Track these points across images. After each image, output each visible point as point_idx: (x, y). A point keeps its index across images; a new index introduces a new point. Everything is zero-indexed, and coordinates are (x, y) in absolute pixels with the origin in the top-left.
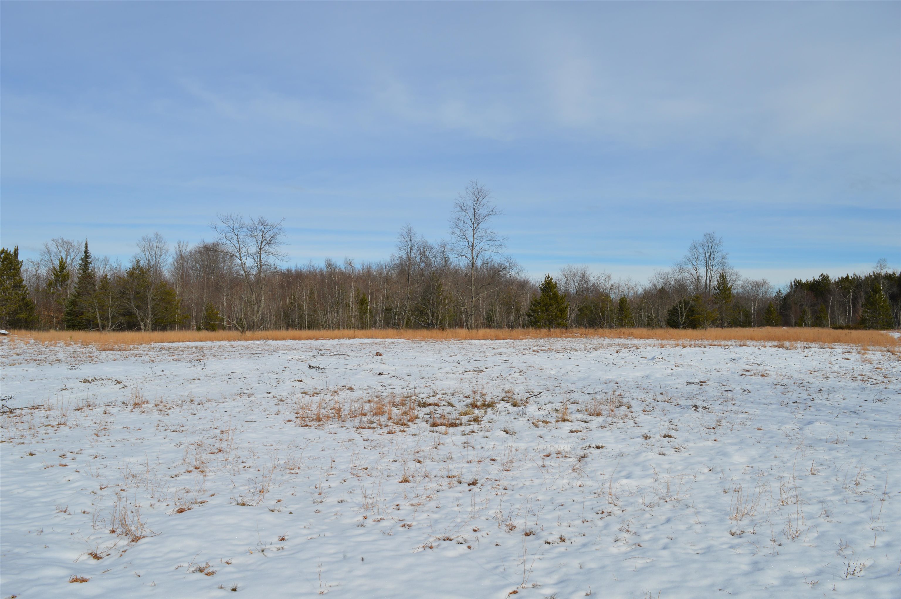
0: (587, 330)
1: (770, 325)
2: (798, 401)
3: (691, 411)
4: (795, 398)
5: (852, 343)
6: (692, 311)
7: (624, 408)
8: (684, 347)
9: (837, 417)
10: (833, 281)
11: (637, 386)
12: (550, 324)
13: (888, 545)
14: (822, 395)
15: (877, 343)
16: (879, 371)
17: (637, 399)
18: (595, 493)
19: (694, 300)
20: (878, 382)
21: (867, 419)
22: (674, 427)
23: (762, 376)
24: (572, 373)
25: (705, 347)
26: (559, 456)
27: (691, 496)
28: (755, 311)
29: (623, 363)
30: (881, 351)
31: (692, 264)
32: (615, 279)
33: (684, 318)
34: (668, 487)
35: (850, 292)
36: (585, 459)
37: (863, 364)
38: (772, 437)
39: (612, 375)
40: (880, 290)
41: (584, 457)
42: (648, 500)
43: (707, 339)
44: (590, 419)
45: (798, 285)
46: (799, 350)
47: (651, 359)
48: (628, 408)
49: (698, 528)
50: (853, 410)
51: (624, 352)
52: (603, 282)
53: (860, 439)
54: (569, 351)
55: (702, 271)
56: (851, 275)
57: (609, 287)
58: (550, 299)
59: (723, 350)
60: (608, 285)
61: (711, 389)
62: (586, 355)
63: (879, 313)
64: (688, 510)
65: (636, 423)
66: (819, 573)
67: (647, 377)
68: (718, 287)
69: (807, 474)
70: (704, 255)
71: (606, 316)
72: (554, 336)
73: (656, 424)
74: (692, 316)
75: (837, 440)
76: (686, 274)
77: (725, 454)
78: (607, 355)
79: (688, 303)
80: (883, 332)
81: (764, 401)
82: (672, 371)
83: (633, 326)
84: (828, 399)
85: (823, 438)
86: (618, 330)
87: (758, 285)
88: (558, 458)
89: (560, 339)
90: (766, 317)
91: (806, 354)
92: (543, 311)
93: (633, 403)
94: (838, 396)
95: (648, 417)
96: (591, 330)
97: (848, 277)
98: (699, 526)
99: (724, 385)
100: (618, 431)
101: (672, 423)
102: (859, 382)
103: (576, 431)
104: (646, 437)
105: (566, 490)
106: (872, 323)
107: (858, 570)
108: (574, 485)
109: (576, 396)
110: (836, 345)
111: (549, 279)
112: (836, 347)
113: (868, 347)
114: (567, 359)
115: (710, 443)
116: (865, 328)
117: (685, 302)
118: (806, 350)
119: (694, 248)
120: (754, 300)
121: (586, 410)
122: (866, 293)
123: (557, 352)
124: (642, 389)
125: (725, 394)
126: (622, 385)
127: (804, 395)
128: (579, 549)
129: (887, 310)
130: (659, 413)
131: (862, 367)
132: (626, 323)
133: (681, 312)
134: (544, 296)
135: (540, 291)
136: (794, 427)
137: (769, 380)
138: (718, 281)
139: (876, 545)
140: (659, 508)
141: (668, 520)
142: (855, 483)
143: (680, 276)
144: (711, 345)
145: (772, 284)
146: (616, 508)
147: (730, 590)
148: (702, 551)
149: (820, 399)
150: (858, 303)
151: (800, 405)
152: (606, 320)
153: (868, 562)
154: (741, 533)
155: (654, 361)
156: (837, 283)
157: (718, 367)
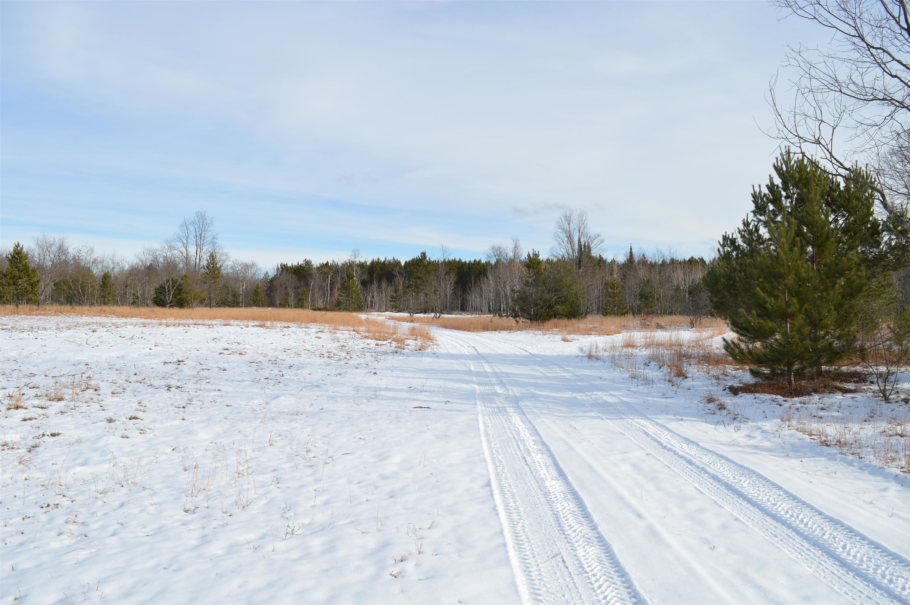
0: (63, 307)
1: (256, 306)
2: (270, 378)
3: (164, 391)
4: (267, 375)
5: (325, 323)
6: (179, 290)
7: (90, 391)
8: (168, 326)
9: (301, 390)
10: (315, 266)
11: (110, 367)
12: (18, 299)
13: (326, 503)
14: (291, 371)
15: (346, 323)
16: (344, 348)
17: (107, 381)
18: (43, 486)
19: (182, 279)
20: (341, 358)
21: (326, 391)
22: (142, 408)
23: (240, 354)
24: (37, 354)
25: (189, 326)
26: (5, 448)
27: (149, 478)
28: (243, 291)
29: (98, 343)
30: (349, 331)
31: (182, 242)
32: (98, 254)
33: (171, 297)
34: (126, 469)
35: (328, 277)
36: (37, 448)
37: (332, 342)
38: (239, 413)
39: (84, 357)
40: (353, 276)
41: (34, 447)
42: (101, 487)
43: (193, 319)
44: (49, 405)
45: (284, 268)
46: (278, 330)
47: (129, 339)
48: (96, 390)
49: (152, 509)
50: (316, 384)
51: (102, 331)
52: (85, 255)
53: (318, 410)
54: (36, 330)
55: (192, 250)
56: (330, 262)
57: (92, 260)
58: (19, 271)
59: (207, 329)
60: (90, 259)
61: (187, 370)
62: (56, 335)
63: (352, 297)
64: (144, 492)
65: (101, 406)
66: (263, 537)
67: (123, 357)
68: (207, 267)
69: (266, 445)
70: (194, 234)
71: (86, 293)
72: (21, 313)
73: (123, 406)
74: (179, 295)
75: (297, 412)
76: (176, 252)
77: (190, 432)
78: (81, 334)
79: (176, 282)
80: (354, 314)
81: (238, 378)
82: (151, 351)
83: (116, 303)
84: (296, 375)
85: (286, 410)
86: (99, 308)
87: (247, 267)
88: (4, 450)
89: (29, 317)
90: (253, 298)
91: (283, 333)
92: (9, 285)
93: (102, 385)
94: (305, 372)
95: (116, 399)
96: (68, 307)
97: (327, 263)
98: (153, 507)
99: (201, 364)
100: (80, 416)
101: (140, 404)
102: (326, 358)
103: (30, 419)
104: (110, 421)
105: (8, 485)
106: (346, 306)
107: (296, 529)
108: (19, 478)
109: (35, 381)
110: (312, 325)
111: (19, 248)
112: (312, 327)
113: (338, 327)
114: (33, 339)
115: (177, 422)
116: (339, 310)
117: (173, 280)
118: (285, 330)
119: (185, 225)
120: (242, 281)
121: (46, 396)
122: (342, 278)
123: (22, 331)
124: (115, 370)
125: (202, 372)
126: (92, 366)
127: (275, 372)
128: (14, 550)
129: (358, 294)
130: (129, 394)
131: (330, 345)
132: (109, 301)
133: (169, 291)
134: (12, 268)
135: (8, 263)
136: (261, 402)
137: (246, 358)
138: (208, 261)
139: (315, 504)
140: (114, 493)
141: (122, 505)
142: (306, 450)
143: (168, 254)
144: (195, 325)
145: (260, 266)
146: (65, 499)
147: (174, 567)
148: (153, 532)
149: (289, 375)
150: (335, 287)
151: (270, 381)
152: (86, 296)
153: (306, 521)
154: (194, 508)
155: (133, 341)
156: (318, 268)
157: (198, 346)
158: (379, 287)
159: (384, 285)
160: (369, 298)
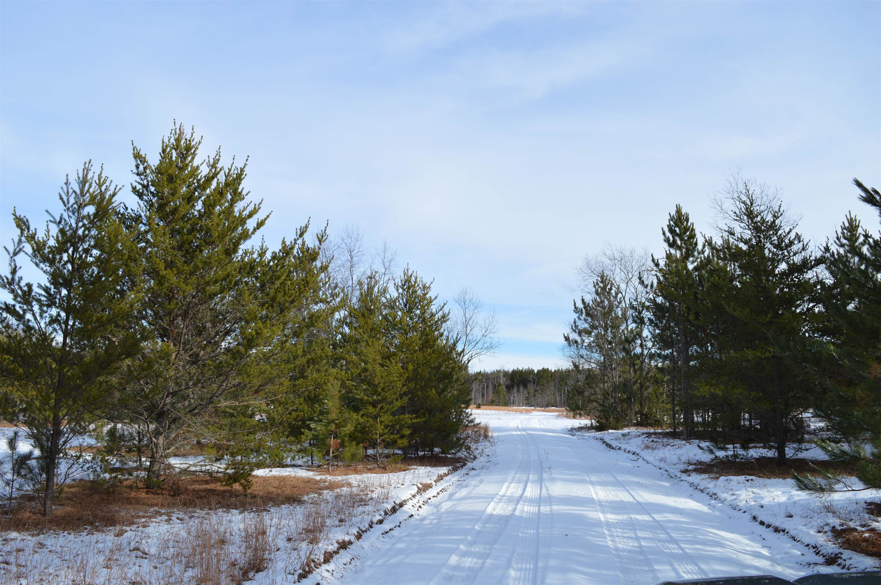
158: (518, 391)
159: (521, 388)
160: (512, 398)
